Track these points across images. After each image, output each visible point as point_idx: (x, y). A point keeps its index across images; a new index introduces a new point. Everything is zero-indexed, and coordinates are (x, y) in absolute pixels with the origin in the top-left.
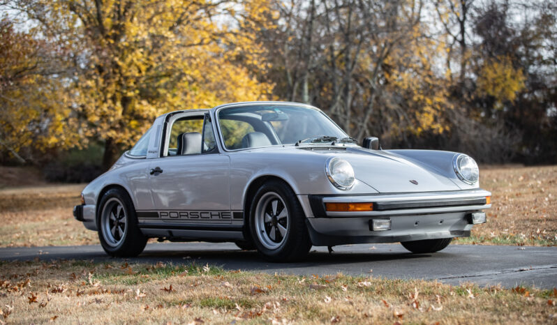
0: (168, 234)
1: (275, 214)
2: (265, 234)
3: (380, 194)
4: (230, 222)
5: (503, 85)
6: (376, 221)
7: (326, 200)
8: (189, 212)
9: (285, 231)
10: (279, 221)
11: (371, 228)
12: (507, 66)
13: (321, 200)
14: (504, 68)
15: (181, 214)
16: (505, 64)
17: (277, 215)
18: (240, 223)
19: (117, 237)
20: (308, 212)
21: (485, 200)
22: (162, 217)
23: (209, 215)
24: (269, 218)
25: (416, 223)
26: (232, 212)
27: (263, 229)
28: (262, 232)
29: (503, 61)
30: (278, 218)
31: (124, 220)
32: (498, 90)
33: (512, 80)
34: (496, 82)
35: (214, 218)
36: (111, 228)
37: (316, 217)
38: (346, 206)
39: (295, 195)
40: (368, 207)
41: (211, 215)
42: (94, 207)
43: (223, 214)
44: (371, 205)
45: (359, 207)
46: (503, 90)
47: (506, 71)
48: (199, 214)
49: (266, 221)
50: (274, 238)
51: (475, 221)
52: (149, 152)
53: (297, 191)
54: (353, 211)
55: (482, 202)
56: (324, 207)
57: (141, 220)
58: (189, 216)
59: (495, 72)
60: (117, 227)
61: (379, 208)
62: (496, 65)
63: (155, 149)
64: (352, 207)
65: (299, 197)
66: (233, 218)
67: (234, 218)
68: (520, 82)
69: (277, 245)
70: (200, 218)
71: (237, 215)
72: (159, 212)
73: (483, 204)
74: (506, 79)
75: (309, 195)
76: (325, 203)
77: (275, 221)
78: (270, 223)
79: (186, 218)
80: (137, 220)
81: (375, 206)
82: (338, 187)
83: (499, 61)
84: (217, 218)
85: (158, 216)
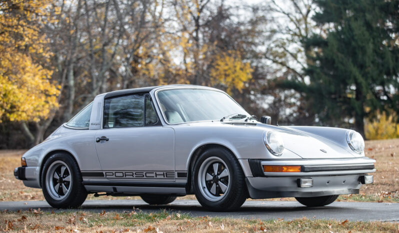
0: (112, 190)
1: (216, 174)
2: (206, 190)
3: (303, 159)
4: (174, 180)
5: (233, 76)
6: (303, 180)
7: (263, 163)
8: (134, 172)
9: (225, 188)
10: (220, 180)
11: (299, 186)
12: (237, 59)
13: (260, 163)
14: (235, 61)
15: (126, 174)
16: (235, 58)
17: (218, 174)
18: (184, 181)
19: (61, 192)
20: (247, 172)
21: (374, 165)
22: (108, 177)
23: (154, 175)
24: (210, 177)
25: (328, 182)
26: (176, 172)
27: (205, 185)
28: (204, 188)
29: (233, 55)
30: (219, 177)
31: (69, 178)
32: (229, 79)
33: (241, 71)
34: (227, 73)
35: (158, 177)
36: (54, 185)
37: (254, 177)
38: (280, 168)
39: (237, 160)
40: (297, 169)
41: (156, 175)
42: (38, 168)
43: (167, 174)
44: (300, 167)
45: (290, 169)
46: (233, 80)
47: (236, 64)
48: (144, 174)
49: (208, 179)
50: (215, 193)
51: (367, 182)
52: (92, 124)
53: (238, 156)
54: (286, 172)
55: (371, 167)
56: (263, 168)
57: (85, 179)
58: (134, 175)
59: (227, 65)
60: (61, 185)
61: (306, 170)
62: (227, 58)
63: (98, 122)
64: (285, 169)
65: (240, 161)
66: (176, 177)
67: (178, 177)
68: (248, 74)
69: (218, 198)
70: (145, 177)
71: (181, 175)
72: (104, 172)
73: (372, 169)
74: (235, 71)
75: (249, 159)
76: (263, 166)
77: (216, 180)
78: (211, 181)
79: (132, 177)
80: (82, 179)
81: (302, 169)
82: (273, 153)
83: (230, 55)
84: (162, 177)
85: (103, 176)
